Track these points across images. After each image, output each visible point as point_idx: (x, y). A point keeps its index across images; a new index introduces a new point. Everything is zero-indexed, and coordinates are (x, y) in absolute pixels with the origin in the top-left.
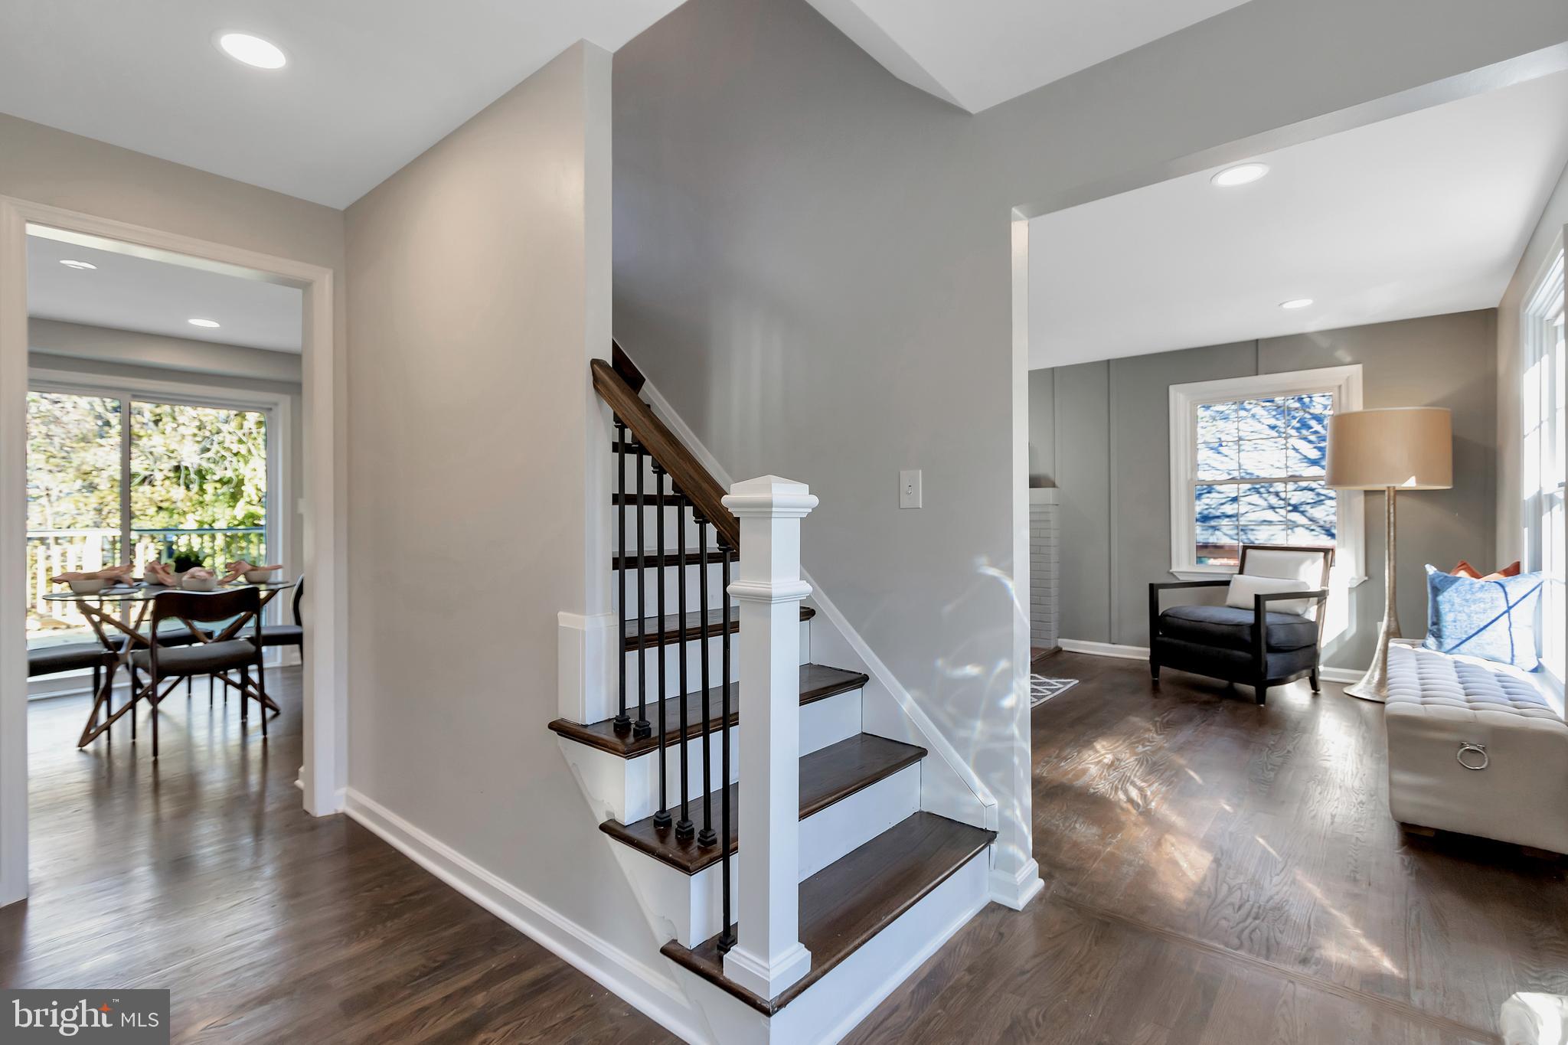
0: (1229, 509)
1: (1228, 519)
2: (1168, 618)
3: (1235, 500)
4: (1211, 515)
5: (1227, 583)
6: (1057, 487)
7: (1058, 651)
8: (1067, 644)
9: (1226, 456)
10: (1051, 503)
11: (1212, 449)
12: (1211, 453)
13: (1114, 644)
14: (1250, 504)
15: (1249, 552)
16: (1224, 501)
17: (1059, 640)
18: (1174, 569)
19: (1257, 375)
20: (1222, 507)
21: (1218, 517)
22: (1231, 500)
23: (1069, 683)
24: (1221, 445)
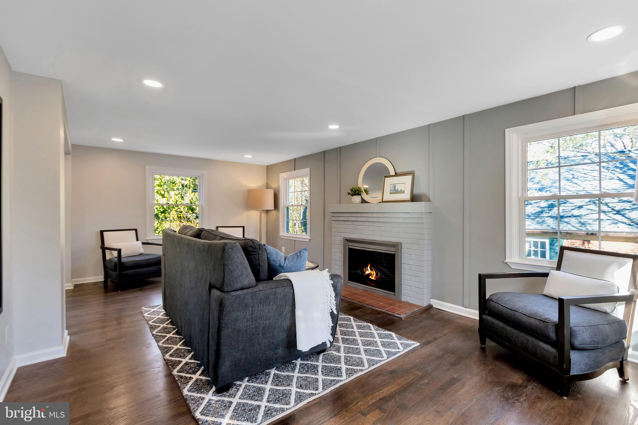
0: (576, 212)
1: (575, 218)
2: (491, 302)
3: (580, 207)
4: (565, 216)
5: (546, 275)
6: (431, 202)
7: (430, 307)
8: (437, 304)
9: (576, 184)
10: (424, 212)
11: (568, 180)
12: (566, 182)
13: (466, 307)
14: (589, 209)
15: (566, 252)
16: (573, 208)
17: (432, 300)
18: (507, 260)
19: (575, 115)
20: (573, 211)
21: (570, 217)
22: (578, 207)
23: (414, 344)
24: (574, 178)
